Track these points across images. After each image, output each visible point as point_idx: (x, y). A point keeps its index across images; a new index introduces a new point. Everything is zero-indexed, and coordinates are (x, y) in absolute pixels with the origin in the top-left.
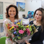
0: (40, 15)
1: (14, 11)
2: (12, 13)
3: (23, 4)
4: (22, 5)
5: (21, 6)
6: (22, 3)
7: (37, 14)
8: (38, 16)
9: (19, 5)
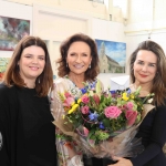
2: (78, 61)
3: (119, 46)
4: (115, 49)
5: (113, 54)
6: (115, 43)
9: (104, 52)
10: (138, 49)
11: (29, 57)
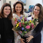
0: (38, 10)
1: (20, 7)
7: (36, 9)
8: (36, 11)
10: (35, 6)
11: (6, 9)
